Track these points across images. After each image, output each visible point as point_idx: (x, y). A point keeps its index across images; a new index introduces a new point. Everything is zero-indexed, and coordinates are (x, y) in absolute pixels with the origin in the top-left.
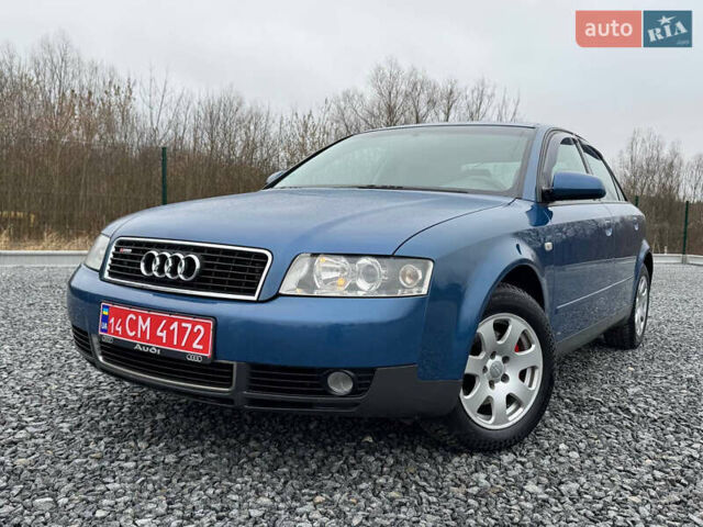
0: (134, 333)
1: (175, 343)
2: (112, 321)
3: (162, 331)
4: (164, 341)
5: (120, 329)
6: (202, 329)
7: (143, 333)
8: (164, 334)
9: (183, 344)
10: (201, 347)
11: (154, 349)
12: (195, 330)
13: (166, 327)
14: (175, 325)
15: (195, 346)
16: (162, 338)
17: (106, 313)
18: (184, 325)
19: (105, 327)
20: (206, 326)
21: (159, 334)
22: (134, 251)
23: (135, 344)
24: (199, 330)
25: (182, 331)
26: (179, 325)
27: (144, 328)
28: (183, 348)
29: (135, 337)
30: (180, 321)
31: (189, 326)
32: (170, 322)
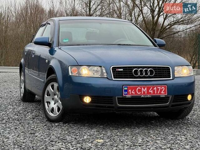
0: (140, 93)
1: (156, 93)
2: (130, 90)
3: (151, 91)
4: (152, 93)
5: (134, 93)
6: (164, 88)
7: (144, 92)
8: (152, 91)
9: (158, 93)
10: (164, 93)
11: (149, 96)
12: (162, 89)
13: (152, 89)
14: (155, 88)
15: (162, 93)
16: (151, 92)
17: (126, 89)
18: (158, 88)
19: (126, 93)
20: (165, 87)
21: (150, 91)
22: (123, 69)
23: (141, 96)
24: (163, 89)
25: (158, 89)
26: (157, 88)
27: (144, 91)
28: (158, 94)
29: (141, 94)
30: (157, 87)
31: (160, 88)
32: (153, 87)
